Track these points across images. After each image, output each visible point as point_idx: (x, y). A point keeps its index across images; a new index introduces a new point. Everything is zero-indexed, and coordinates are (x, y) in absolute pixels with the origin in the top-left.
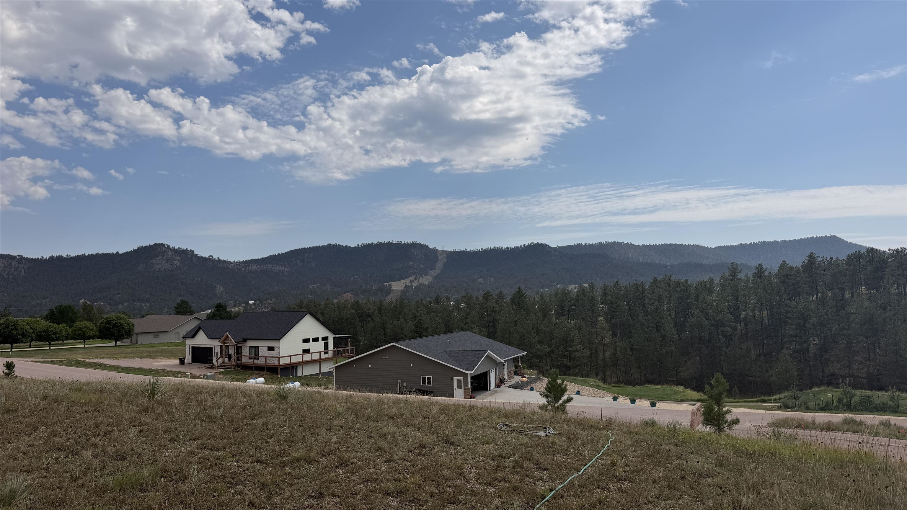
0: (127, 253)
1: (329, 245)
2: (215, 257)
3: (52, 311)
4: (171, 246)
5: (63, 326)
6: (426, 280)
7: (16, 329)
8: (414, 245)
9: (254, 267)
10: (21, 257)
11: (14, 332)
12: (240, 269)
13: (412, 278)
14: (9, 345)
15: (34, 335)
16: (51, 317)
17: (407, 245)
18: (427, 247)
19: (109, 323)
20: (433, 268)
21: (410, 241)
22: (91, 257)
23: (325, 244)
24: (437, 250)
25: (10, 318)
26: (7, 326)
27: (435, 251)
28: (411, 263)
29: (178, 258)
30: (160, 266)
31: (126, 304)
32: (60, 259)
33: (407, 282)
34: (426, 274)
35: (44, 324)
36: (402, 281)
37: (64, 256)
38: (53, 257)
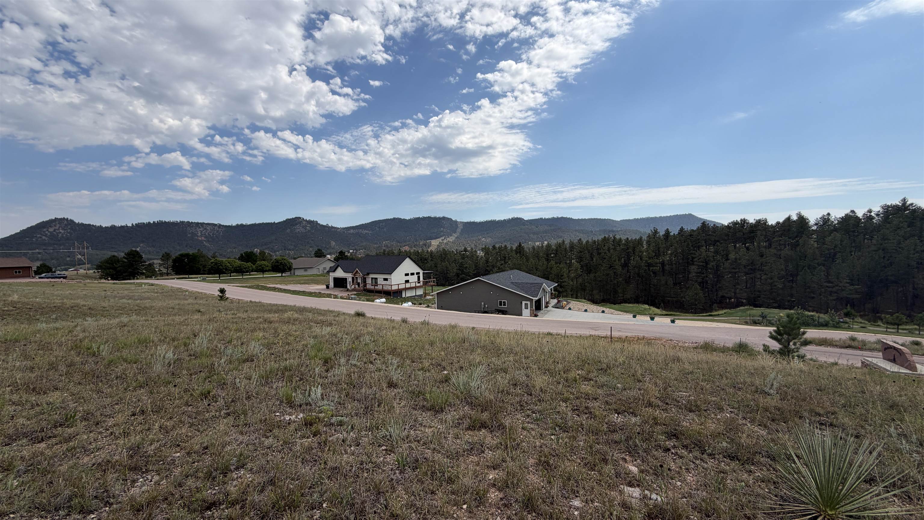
0: (280, 223)
1: (394, 218)
2: (330, 225)
3: (242, 255)
4: (305, 219)
5: (249, 264)
6: (451, 239)
7: (221, 265)
8: (444, 218)
9: (352, 231)
10: (220, 225)
11: (221, 267)
12: (344, 232)
13: (443, 238)
14: (218, 275)
15: (232, 269)
16: (242, 258)
17: (440, 218)
18: (451, 219)
19: (277, 261)
20: (455, 232)
21: (441, 216)
22: (260, 225)
23: (392, 217)
24: (457, 222)
25: (218, 259)
26: (216, 264)
27: (456, 222)
28: (442, 229)
29: (309, 225)
30: (299, 230)
31: (281, 252)
32: (242, 225)
33: (440, 240)
34: (451, 235)
35: (238, 263)
36: (438, 239)
37: (244, 224)
38: (238, 225)
